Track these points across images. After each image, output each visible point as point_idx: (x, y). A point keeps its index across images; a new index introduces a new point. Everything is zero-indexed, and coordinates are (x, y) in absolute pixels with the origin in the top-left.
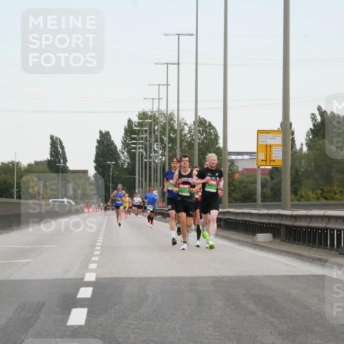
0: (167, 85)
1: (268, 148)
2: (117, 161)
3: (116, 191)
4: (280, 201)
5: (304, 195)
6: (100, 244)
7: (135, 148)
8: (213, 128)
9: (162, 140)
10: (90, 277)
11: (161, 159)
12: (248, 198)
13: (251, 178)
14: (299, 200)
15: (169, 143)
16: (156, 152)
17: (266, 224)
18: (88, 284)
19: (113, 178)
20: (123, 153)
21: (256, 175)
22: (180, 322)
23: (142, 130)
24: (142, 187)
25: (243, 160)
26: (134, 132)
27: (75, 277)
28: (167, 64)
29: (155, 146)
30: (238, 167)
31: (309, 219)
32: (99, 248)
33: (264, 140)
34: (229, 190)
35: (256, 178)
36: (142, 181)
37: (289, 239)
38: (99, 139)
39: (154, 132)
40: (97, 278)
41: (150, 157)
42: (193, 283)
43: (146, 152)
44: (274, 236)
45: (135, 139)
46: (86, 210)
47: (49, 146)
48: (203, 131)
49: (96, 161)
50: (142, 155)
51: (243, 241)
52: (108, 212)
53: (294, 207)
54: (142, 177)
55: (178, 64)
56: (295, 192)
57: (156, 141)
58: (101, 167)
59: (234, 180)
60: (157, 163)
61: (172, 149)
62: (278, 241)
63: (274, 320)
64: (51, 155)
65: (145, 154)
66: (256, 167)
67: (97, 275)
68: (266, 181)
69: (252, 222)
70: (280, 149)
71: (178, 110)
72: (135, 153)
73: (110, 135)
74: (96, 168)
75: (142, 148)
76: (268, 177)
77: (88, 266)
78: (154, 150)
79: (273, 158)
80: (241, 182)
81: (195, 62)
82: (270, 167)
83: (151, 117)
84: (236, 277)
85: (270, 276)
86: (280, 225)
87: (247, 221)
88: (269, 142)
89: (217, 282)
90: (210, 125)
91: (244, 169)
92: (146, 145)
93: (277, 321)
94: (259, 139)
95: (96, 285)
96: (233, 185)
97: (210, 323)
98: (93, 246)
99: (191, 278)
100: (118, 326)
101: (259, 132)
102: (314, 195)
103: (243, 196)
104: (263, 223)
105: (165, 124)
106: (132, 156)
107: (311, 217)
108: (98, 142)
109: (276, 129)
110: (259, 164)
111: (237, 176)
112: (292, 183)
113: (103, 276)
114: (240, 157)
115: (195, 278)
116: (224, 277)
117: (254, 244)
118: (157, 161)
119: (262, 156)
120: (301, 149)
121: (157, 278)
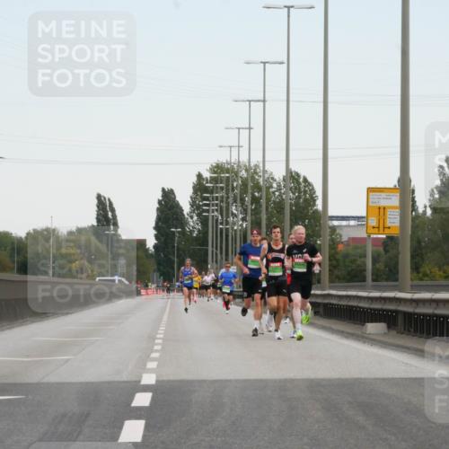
0: (250, 128)
1: (382, 211)
2: (183, 229)
3: (183, 268)
4: (397, 280)
5: (428, 272)
6: (161, 336)
7: (208, 211)
8: (310, 184)
9: (242, 200)
10: (148, 379)
11: (241, 225)
12: (356, 277)
13: (359, 251)
14: (421, 280)
15: (252, 204)
16: (235, 216)
17: (379, 310)
18: (146, 388)
19: (178, 250)
20: (192, 217)
21: (365, 246)
22: (266, 438)
23: (217, 187)
24: (216, 262)
25: (349, 226)
26: (206, 190)
27: (129, 379)
28: (250, 101)
29: (234, 208)
30: (341, 236)
31: (434, 305)
32: (160, 341)
33: (376, 200)
34: (330, 265)
35: (365, 251)
36: (216, 254)
37: (409, 331)
38: (161, 198)
39: (233, 190)
40: (157, 381)
41: (227, 223)
42: (283, 388)
43: (222, 216)
44: (389, 327)
45: (207, 199)
46: (143, 292)
47: (96, 208)
48: (296, 188)
49: (157, 228)
50: (217, 220)
51: (348, 333)
52: (172, 294)
53: (415, 288)
54: (217, 249)
55: (264, 101)
56: (416, 268)
57: (235, 201)
58: (163, 236)
59: (337, 253)
60: (236, 231)
61: (256, 212)
62: (394, 332)
63: (389, 436)
64: (98, 220)
65: (220, 218)
66: (365, 235)
67: (157, 377)
68: (379, 255)
69: (360, 308)
70: (397, 212)
71: (264, 161)
72: (207, 217)
73: (174, 194)
74: (157, 237)
75: (217, 210)
76: (381, 249)
77: (145, 365)
78: (233, 214)
79: (388, 224)
80: (346, 256)
81: (285, 98)
82: (384, 236)
83: (228, 171)
84: (339, 379)
85: (384, 379)
86: (397, 312)
87: (352, 307)
88: (383, 203)
89: (315, 386)
90: (305, 180)
91: (349, 238)
92: (221, 207)
93: (393, 438)
94: (370, 200)
95: (156, 390)
96: (335, 259)
97: (305, 440)
98: (152, 338)
99: (280, 381)
100: (185, 443)
101: (370, 190)
102: (441, 273)
103: (349, 274)
104: (375, 310)
105: (247, 179)
106: (204, 221)
107: (437, 302)
108: (160, 202)
109: (392, 186)
110: (369, 232)
111: (340, 247)
112: (413, 257)
113: (165, 378)
114: (344, 223)
115: (286, 381)
116: (323, 380)
117: (363, 337)
118: (235, 228)
119: (373, 222)
120: (425, 212)
121: (237, 381)
